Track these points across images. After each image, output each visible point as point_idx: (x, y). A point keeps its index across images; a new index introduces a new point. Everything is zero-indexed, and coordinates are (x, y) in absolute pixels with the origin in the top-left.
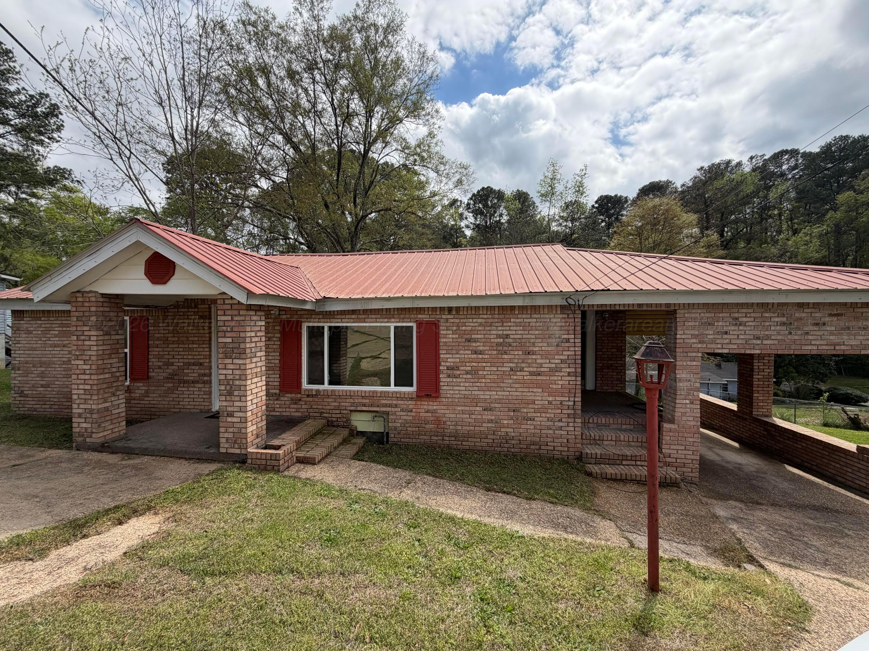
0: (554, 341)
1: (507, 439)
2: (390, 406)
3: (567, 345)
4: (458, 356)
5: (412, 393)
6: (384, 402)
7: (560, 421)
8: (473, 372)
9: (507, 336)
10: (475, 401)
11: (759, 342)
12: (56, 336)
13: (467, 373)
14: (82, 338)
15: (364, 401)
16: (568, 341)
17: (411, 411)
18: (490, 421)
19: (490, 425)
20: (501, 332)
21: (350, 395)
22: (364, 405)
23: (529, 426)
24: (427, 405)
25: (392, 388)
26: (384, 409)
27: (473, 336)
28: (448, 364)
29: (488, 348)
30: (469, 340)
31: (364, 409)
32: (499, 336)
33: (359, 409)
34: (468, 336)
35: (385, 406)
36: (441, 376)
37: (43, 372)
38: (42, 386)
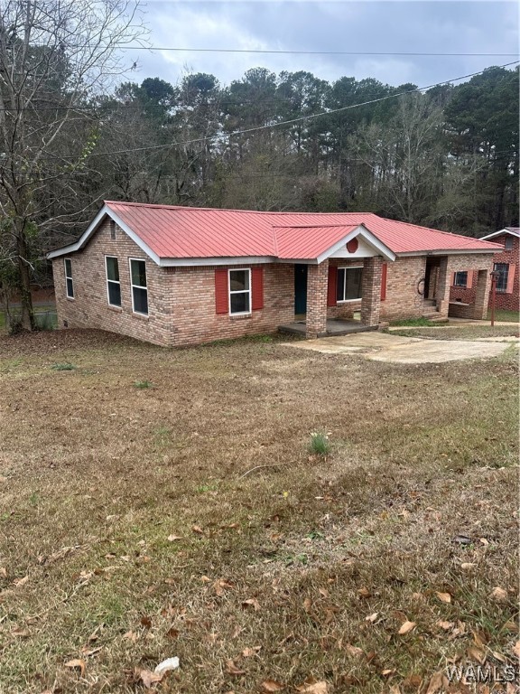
0: (418, 271)
1: (403, 315)
4: (391, 280)
7: (418, 304)
8: (396, 287)
9: (406, 269)
10: (395, 300)
12: (201, 284)
16: (422, 270)
18: (399, 308)
23: (410, 308)
27: (397, 270)
28: (388, 284)
29: (400, 275)
30: (395, 272)
33: (357, 310)
36: (386, 290)
37: (192, 312)
38: (192, 323)
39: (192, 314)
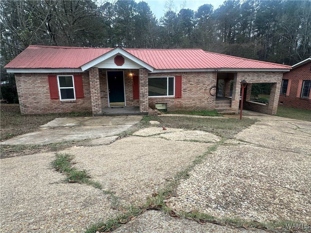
0: (210, 81)
1: (198, 107)
2: (168, 101)
3: (213, 82)
4: (186, 86)
5: (174, 97)
6: (166, 100)
7: (211, 102)
8: (190, 90)
9: (199, 80)
10: (191, 98)
11: (252, 80)
13: (189, 91)
14: (94, 82)
15: (160, 100)
16: (213, 81)
17: (173, 102)
18: (194, 103)
19: (194, 104)
20: (198, 79)
21: (156, 99)
22: (160, 101)
23: (203, 104)
24: (177, 100)
25: (168, 96)
26: (165, 102)
27: (191, 80)
28: (184, 88)
29: (194, 83)
30: (189, 81)
31: (160, 102)
32: (197, 80)
33: (158, 103)
34: (189, 80)
35: (166, 101)
36: (182, 92)
37: (35, 97)
38: (35, 103)
39: (35, 99)
